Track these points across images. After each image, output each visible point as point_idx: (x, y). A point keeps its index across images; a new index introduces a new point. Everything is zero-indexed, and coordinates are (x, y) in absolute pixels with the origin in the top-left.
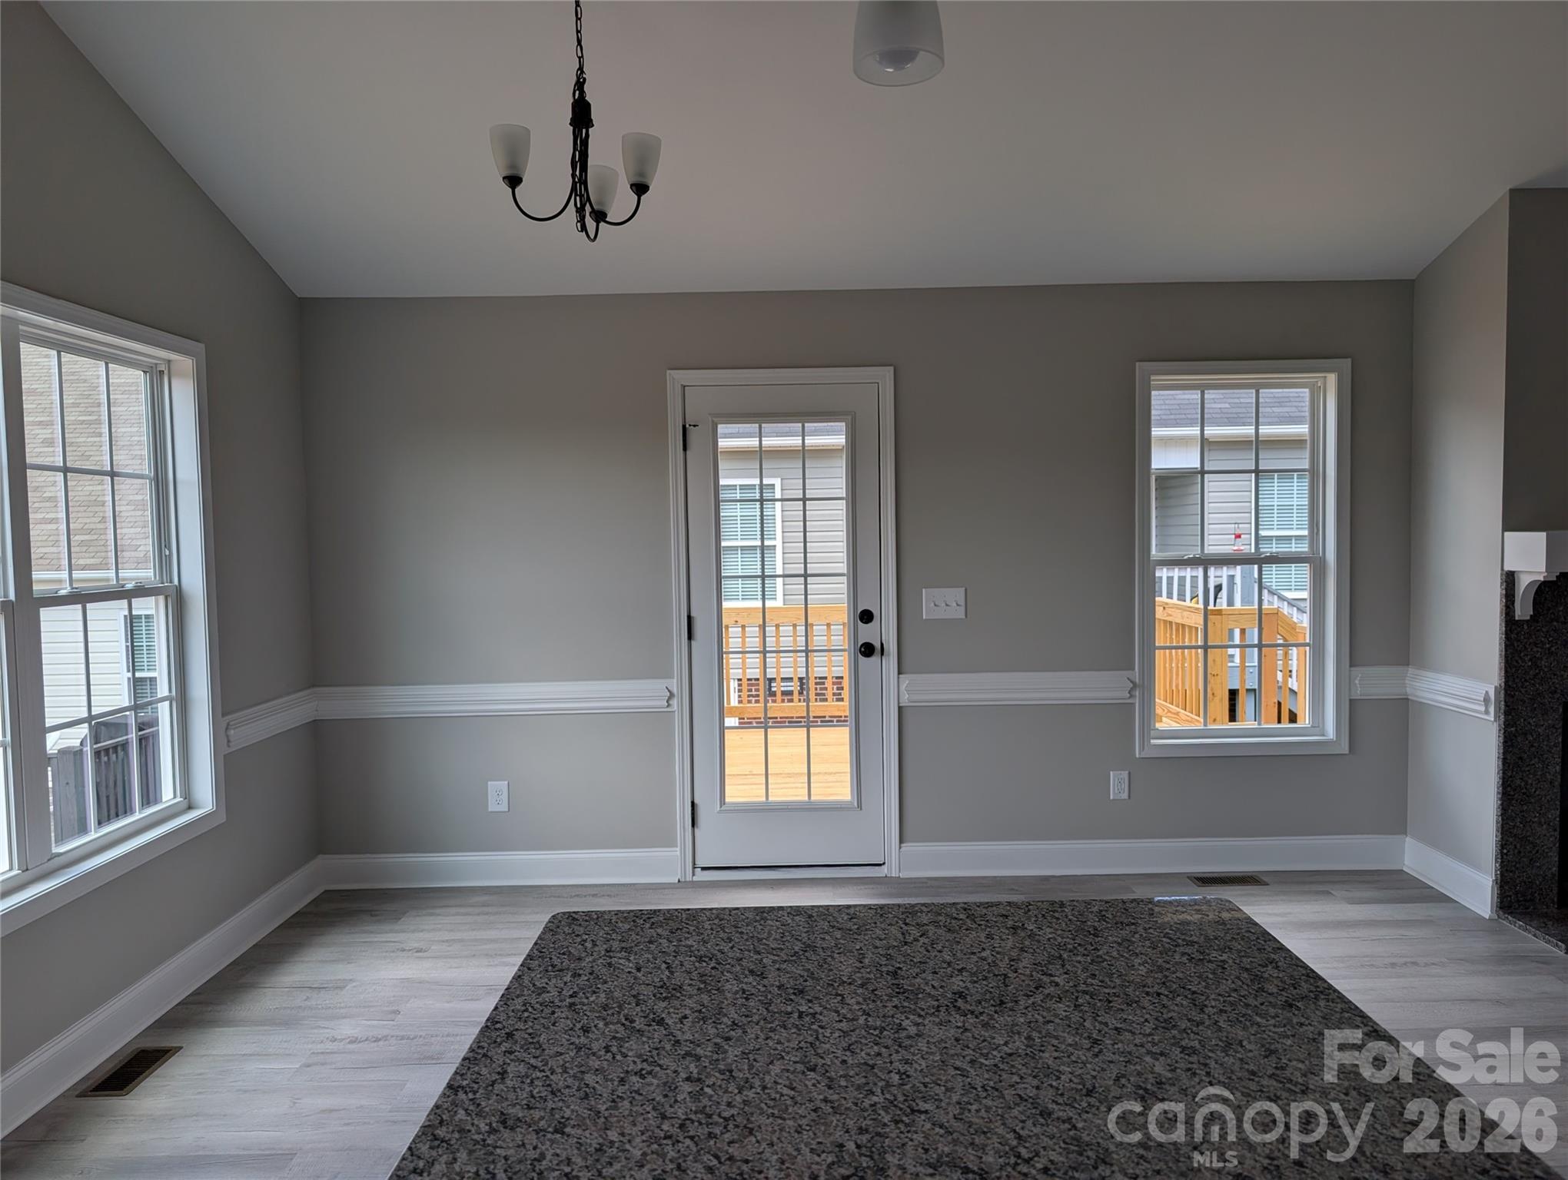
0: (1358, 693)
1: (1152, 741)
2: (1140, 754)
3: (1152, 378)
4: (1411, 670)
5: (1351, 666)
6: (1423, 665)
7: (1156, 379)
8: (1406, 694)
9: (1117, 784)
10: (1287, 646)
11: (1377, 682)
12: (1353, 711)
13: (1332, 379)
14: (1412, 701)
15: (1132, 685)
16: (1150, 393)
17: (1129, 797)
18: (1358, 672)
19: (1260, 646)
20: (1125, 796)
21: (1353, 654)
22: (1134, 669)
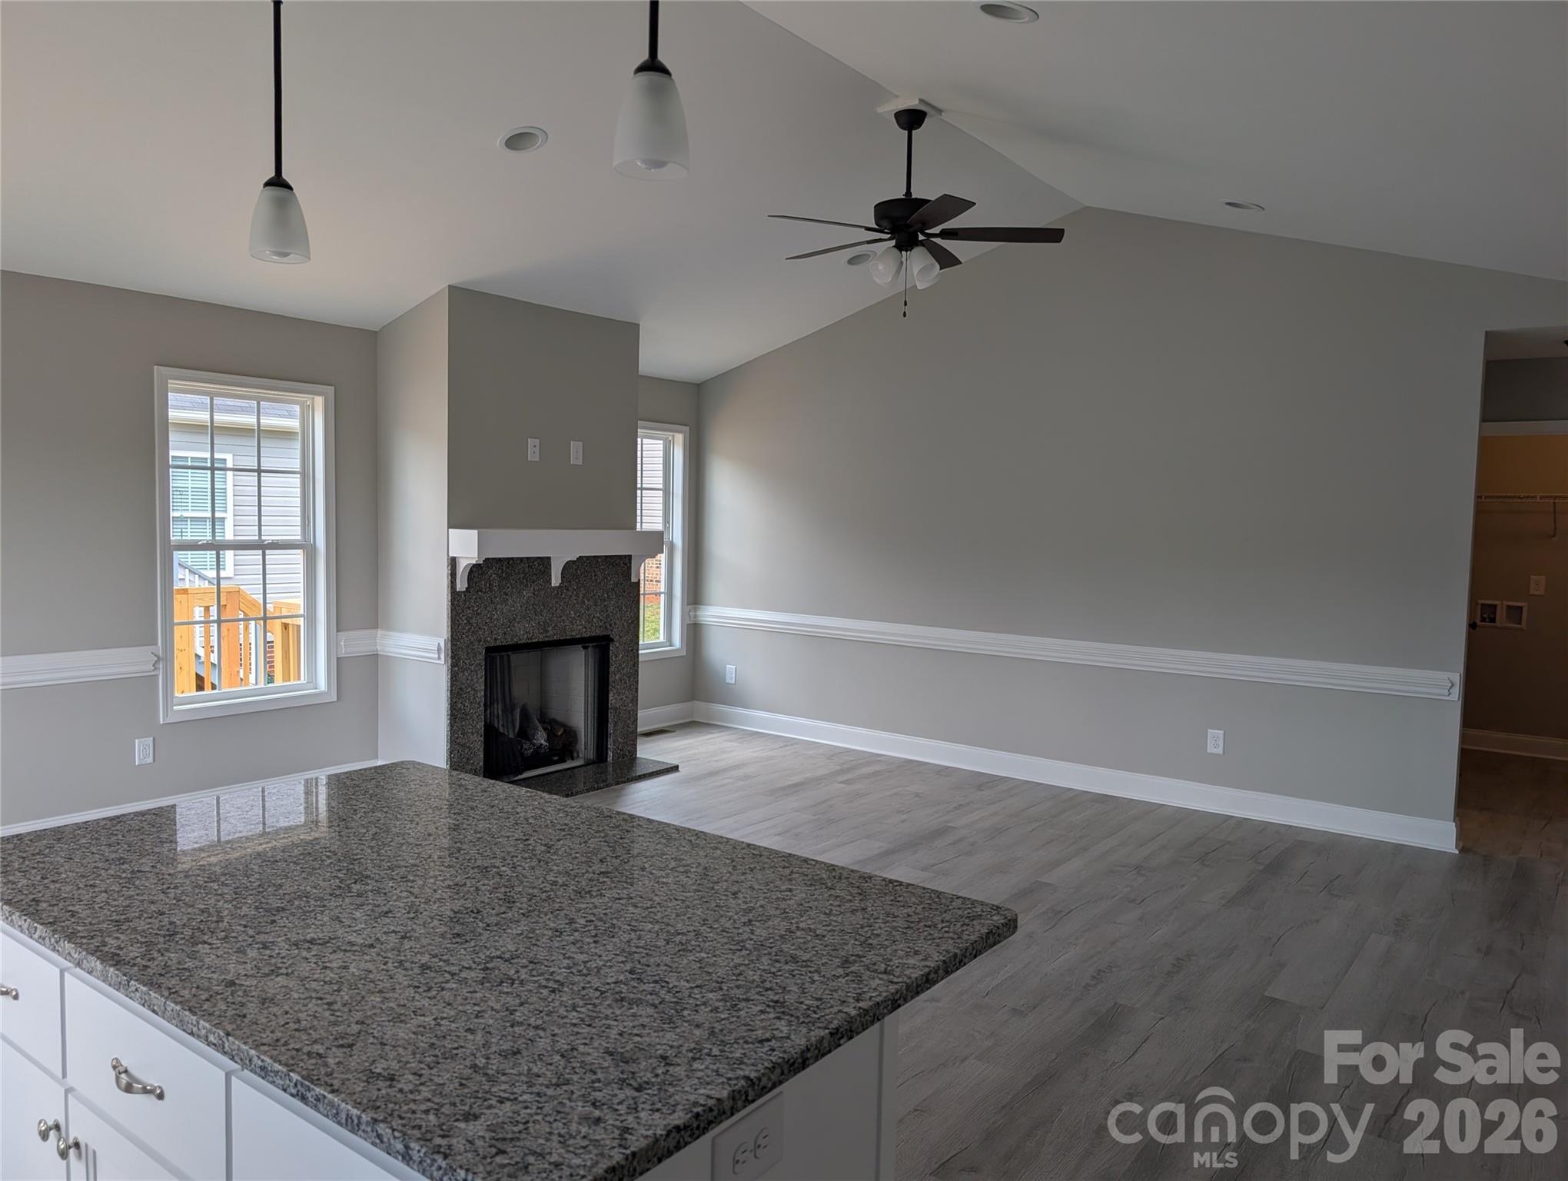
0: (343, 652)
1: (175, 708)
2: (164, 720)
3: (169, 381)
4: (380, 632)
5: (337, 631)
6: (389, 628)
7: (172, 384)
8: (377, 651)
9: (142, 751)
10: (246, 620)
11: (356, 643)
12: (340, 666)
13: (319, 401)
14: (382, 655)
15: (156, 659)
16: (167, 395)
17: (154, 761)
18: (343, 635)
19: (219, 622)
20: (150, 760)
21: (340, 623)
22: (156, 644)
